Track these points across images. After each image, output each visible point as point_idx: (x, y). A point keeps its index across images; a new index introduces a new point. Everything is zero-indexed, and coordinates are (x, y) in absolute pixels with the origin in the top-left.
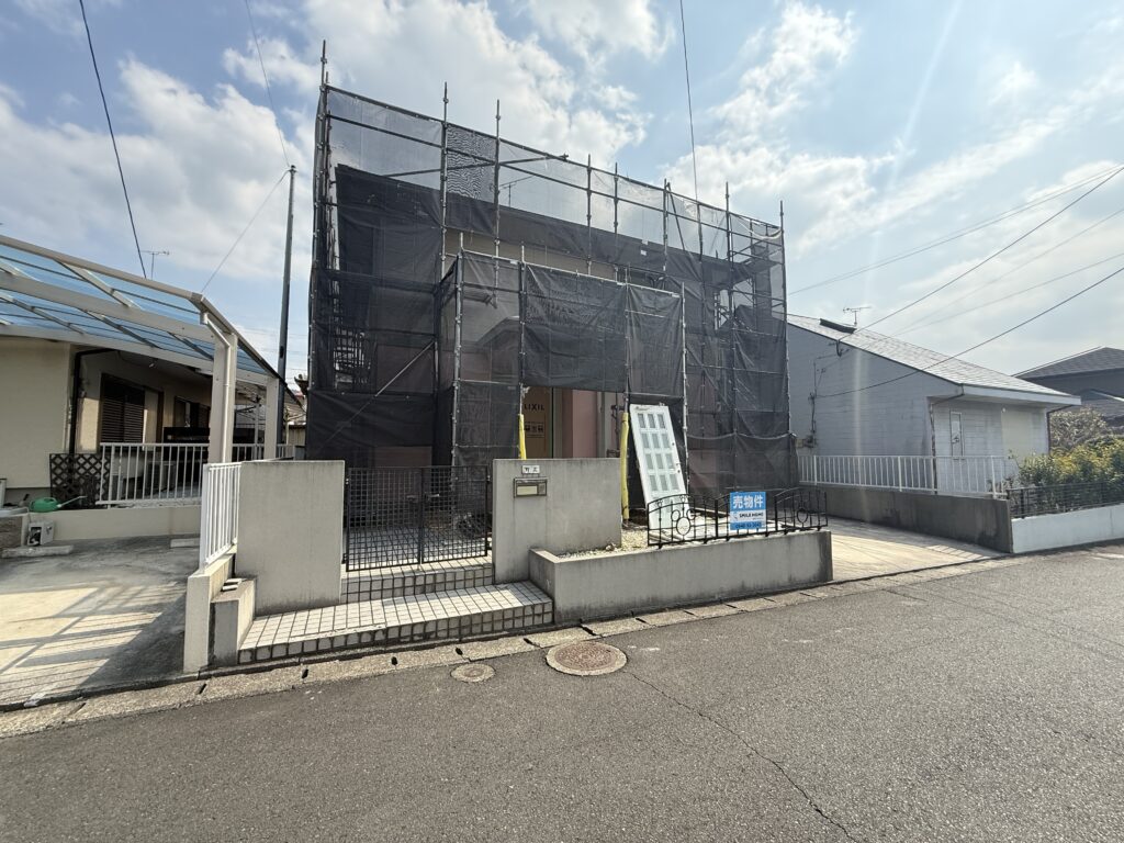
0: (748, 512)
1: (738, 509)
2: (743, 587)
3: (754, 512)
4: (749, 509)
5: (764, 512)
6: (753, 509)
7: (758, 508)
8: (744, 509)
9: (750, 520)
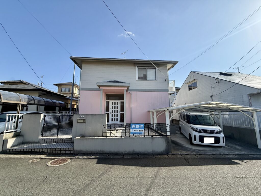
0: (137, 130)
1: (133, 128)
2: (134, 151)
3: (140, 129)
4: (138, 129)
5: (144, 130)
6: (139, 129)
7: (141, 128)
8: (136, 128)
9: (138, 132)
